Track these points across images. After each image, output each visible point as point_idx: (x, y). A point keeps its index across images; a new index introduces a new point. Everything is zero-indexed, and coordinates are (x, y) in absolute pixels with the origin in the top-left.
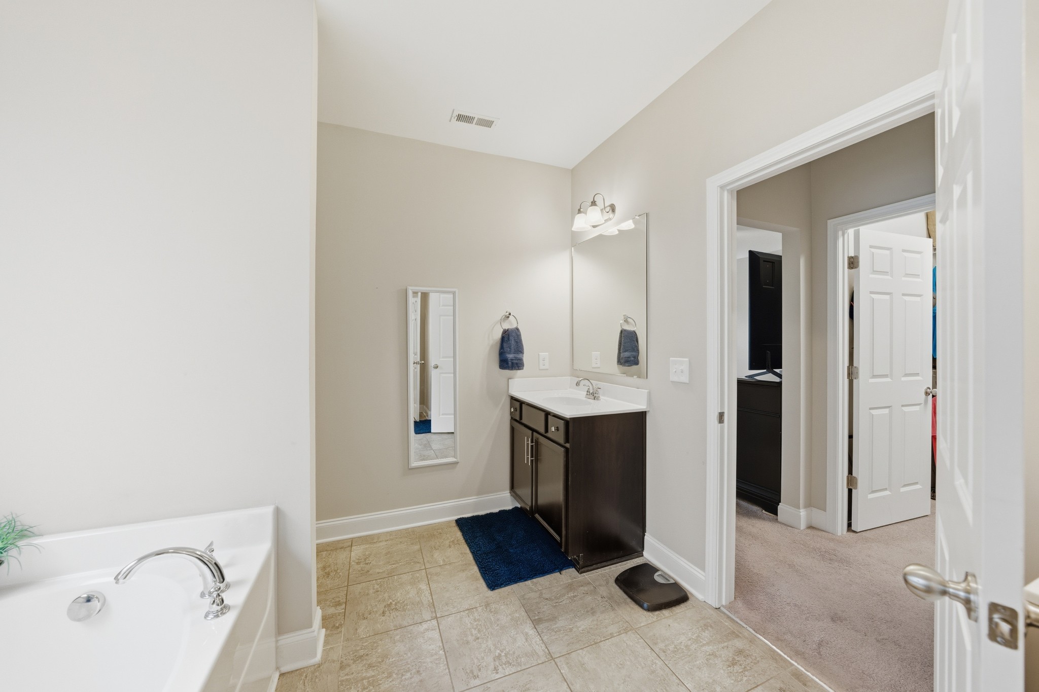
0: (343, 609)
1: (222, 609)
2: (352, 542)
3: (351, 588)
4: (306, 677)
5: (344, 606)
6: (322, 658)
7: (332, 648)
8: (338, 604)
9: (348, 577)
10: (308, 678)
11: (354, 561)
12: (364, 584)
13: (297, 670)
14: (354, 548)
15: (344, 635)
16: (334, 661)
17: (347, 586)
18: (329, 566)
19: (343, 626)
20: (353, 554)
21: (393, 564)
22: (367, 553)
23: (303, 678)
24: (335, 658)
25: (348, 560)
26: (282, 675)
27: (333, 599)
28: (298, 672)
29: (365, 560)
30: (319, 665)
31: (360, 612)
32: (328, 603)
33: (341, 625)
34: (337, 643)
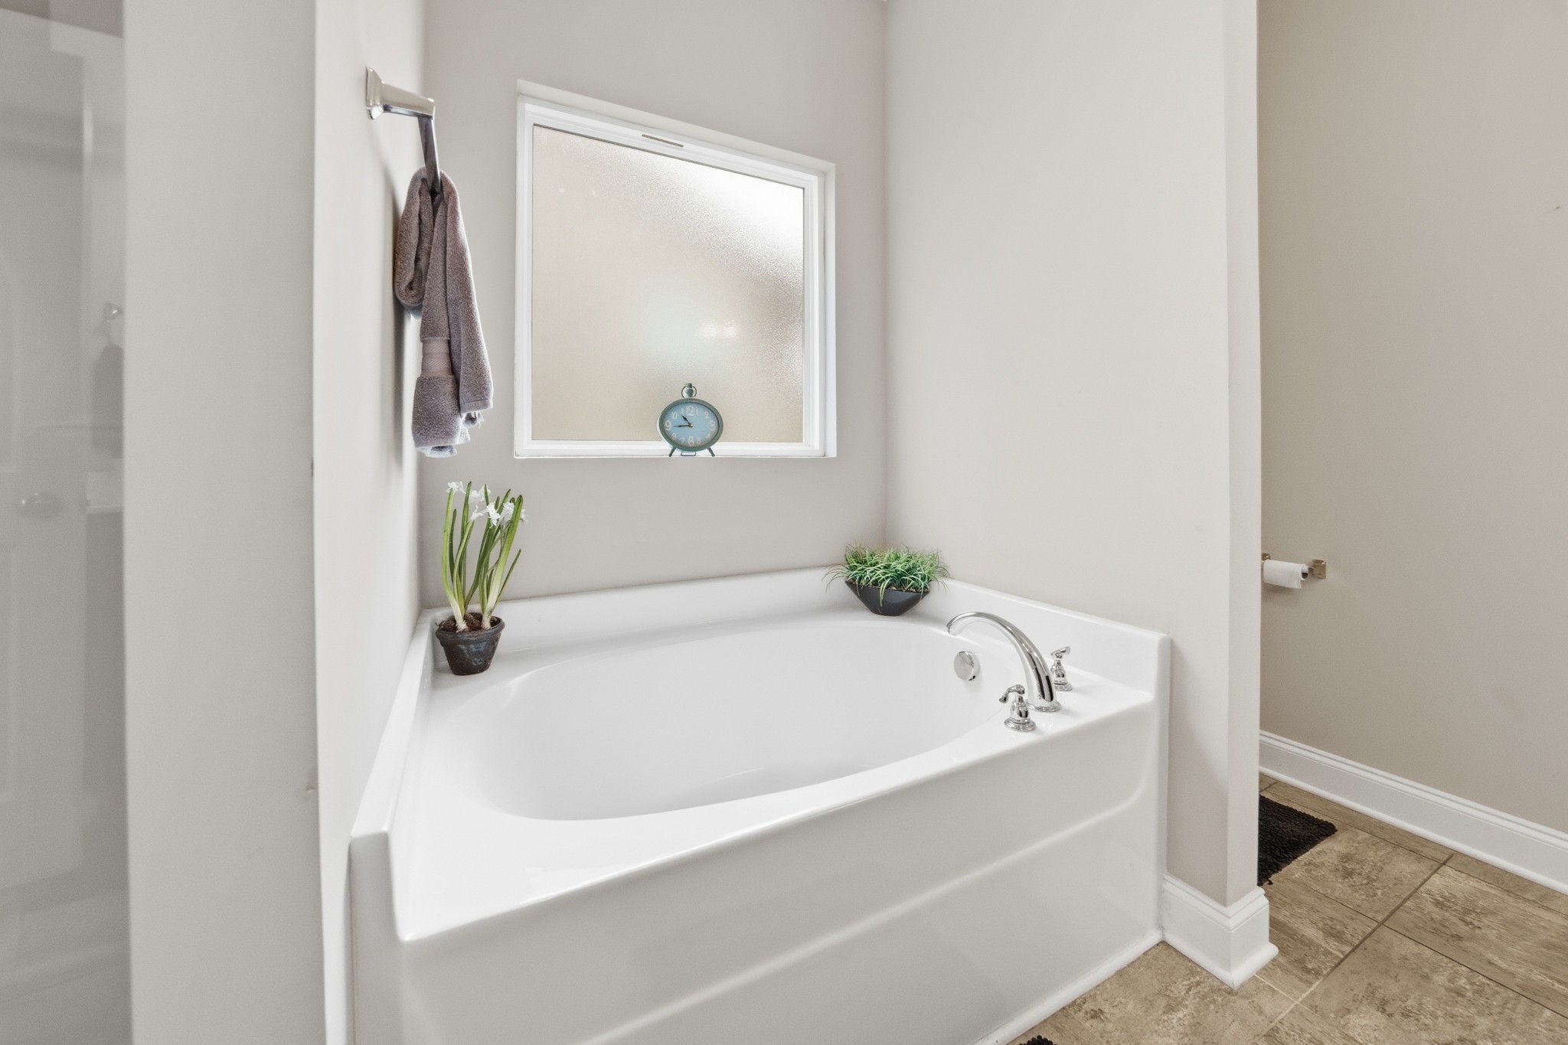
0: (1342, 952)
1: (1018, 723)
2: (1449, 858)
3: (1386, 934)
4: (1198, 984)
5: (1347, 949)
6: (1242, 985)
7: (1273, 991)
8: (1338, 937)
9: (1393, 912)
10: (1199, 988)
11: (1429, 892)
12: (1428, 951)
13: (1190, 961)
14: (1446, 869)
15: (1313, 994)
16: (1261, 1012)
17: (1381, 924)
18: (1360, 862)
19: (1321, 978)
20: (1435, 878)
21: (1559, 982)
22: (1481, 903)
23: (1192, 979)
24: (1268, 1009)
25: (1418, 882)
26: (1163, 943)
27: (1332, 919)
28: (1190, 964)
29: (1467, 912)
30: (1230, 992)
31: (1382, 991)
32: (1315, 917)
33: (1317, 973)
34: (1288, 993)
